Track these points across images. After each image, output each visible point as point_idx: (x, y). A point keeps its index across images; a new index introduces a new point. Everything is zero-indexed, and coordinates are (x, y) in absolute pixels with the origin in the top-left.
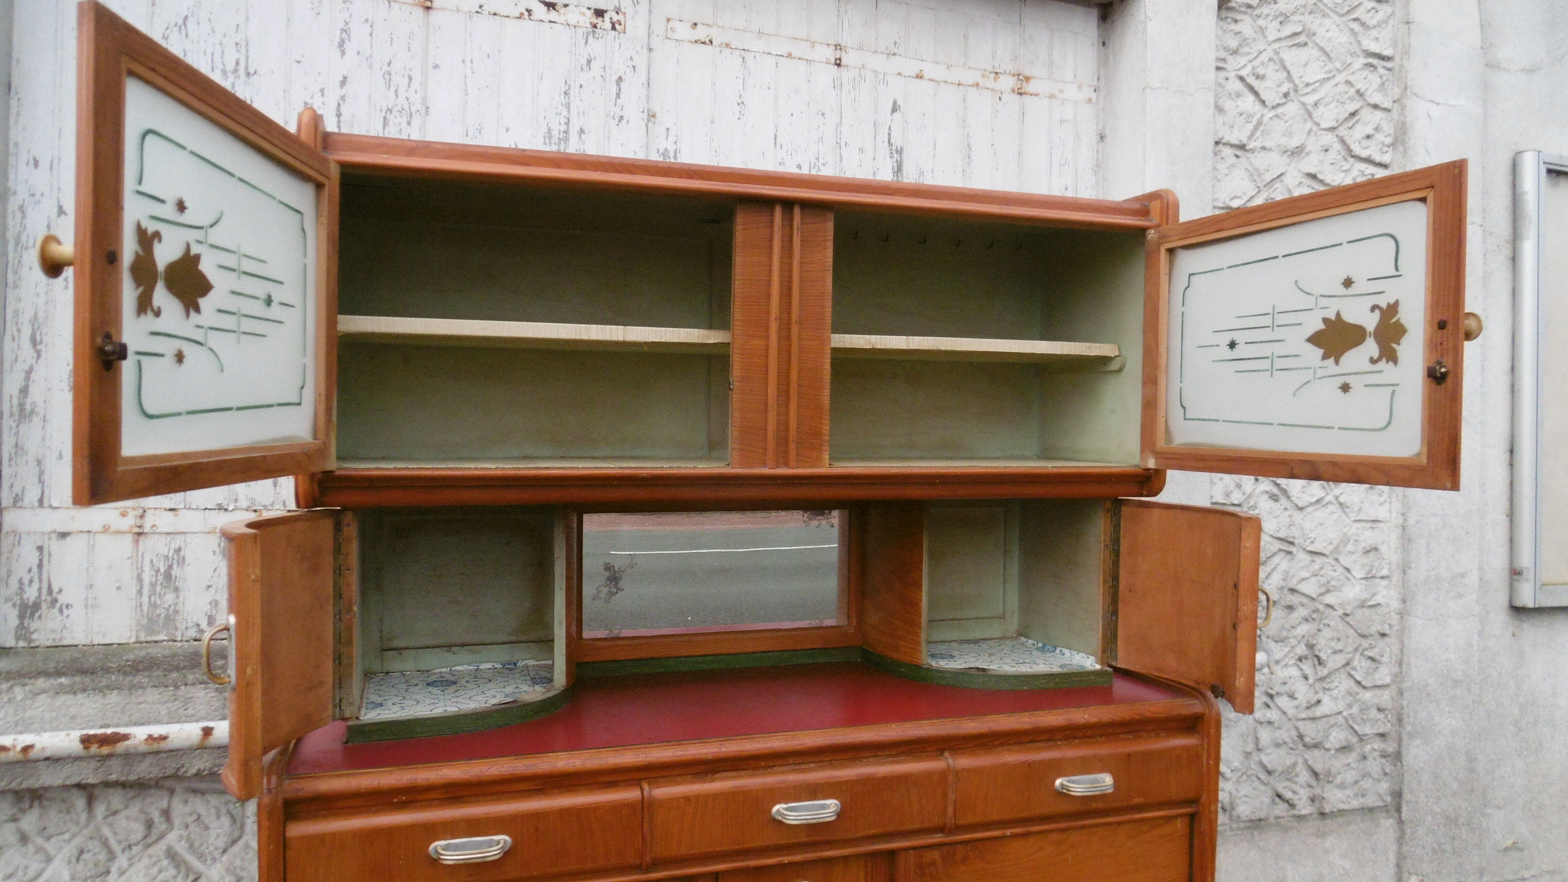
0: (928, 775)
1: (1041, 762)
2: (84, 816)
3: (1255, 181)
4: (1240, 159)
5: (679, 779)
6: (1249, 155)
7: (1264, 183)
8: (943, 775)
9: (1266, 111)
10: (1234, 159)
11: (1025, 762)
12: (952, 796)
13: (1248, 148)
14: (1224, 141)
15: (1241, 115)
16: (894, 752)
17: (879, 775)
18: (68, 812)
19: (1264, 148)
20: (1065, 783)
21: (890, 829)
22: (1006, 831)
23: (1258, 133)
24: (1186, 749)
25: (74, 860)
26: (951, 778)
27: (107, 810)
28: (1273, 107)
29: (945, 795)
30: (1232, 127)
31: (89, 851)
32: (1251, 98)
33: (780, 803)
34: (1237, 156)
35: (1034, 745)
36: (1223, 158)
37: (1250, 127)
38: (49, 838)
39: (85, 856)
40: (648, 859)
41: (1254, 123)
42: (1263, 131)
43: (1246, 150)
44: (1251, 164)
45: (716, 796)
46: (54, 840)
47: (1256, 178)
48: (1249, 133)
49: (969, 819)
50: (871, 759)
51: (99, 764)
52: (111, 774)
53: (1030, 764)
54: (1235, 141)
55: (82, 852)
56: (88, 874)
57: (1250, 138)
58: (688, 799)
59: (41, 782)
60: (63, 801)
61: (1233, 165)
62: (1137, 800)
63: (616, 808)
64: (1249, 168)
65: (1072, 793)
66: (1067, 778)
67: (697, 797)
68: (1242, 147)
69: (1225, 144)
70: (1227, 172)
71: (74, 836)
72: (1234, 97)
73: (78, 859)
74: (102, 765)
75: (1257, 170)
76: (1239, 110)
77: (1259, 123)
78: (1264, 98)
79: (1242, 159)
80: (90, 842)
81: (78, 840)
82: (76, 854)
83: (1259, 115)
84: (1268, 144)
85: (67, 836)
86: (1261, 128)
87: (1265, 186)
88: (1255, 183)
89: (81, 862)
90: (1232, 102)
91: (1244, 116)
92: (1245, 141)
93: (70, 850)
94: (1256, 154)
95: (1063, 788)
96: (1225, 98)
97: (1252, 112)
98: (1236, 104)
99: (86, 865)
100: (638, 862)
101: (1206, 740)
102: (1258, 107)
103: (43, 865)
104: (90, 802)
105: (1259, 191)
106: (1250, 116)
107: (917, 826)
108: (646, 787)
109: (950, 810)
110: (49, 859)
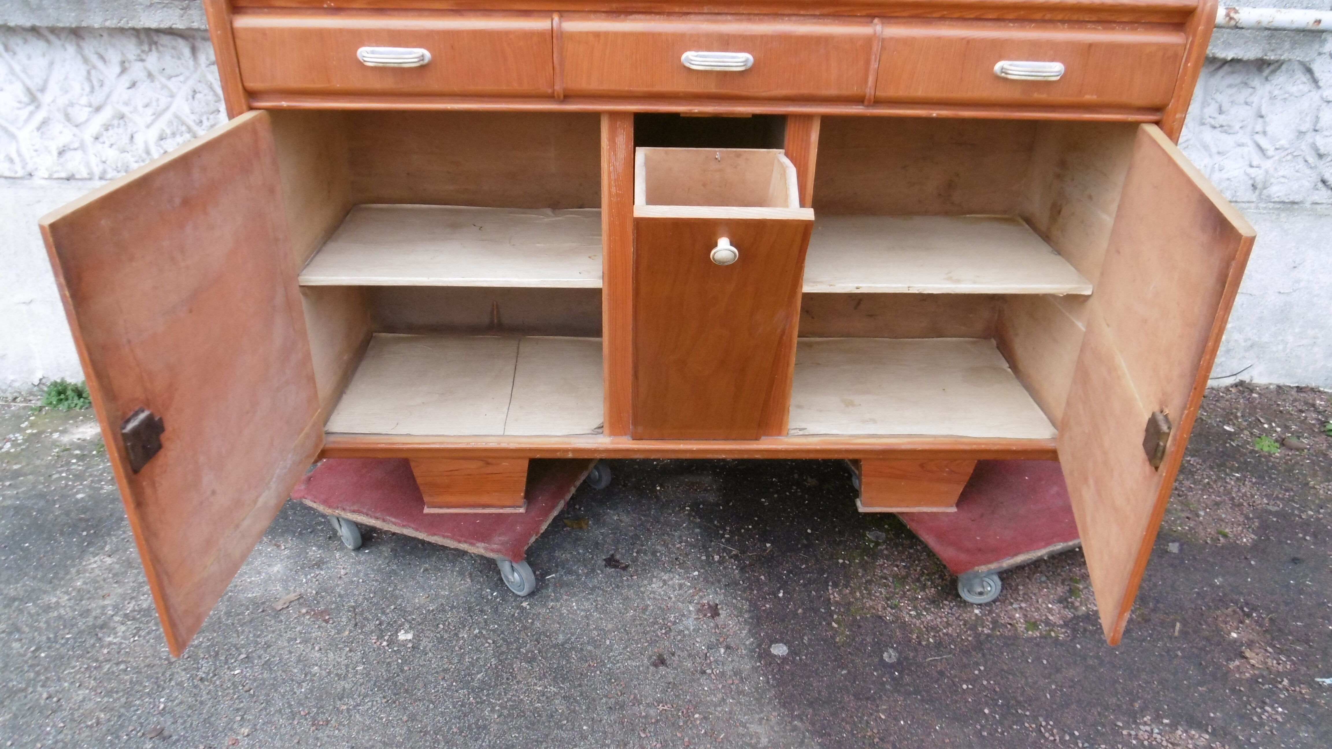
0: (851, 39)
1: (983, 40)
2: (191, 62)
5: (592, 16)
8: (868, 41)
11: (963, 39)
12: (874, 65)
16: (817, 13)
17: (798, 34)
18: (179, 58)
20: (1005, 66)
21: (805, 91)
22: (931, 112)
24: (1164, 47)
25: (190, 97)
26: (876, 47)
27: (207, 59)
29: (868, 62)
31: (200, 92)
33: (690, 49)
35: (980, 23)
38: (170, 78)
39: (198, 96)
40: (558, 88)
45: (625, 35)
46: (173, 79)
49: (890, 92)
50: (794, 18)
51: (182, 12)
52: (193, 22)
53: (968, 42)
55: (195, 92)
56: (203, 110)
58: (597, 35)
59: (142, 23)
60: (174, 48)
62: (1089, 97)
63: (528, 35)
65: (1010, 77)
66: (1010, 62)
67: (606, 34)
71: (187, 78)
73: (193, 98)
74: (185, 13)
80: (199, 84)
81: (191, 82)
82: (191, 93)
85: (181, 78)
89: (196, 100)
93: (185, 90)
95: (1003, 72)
99: (200, 102)
100: (550, 91)
101: (1191, 39)
103: (169, 99)
104: (194, 50)
107: (833, 92)
108: (556, 18)
109: (871, 79)
110: (172, 96)
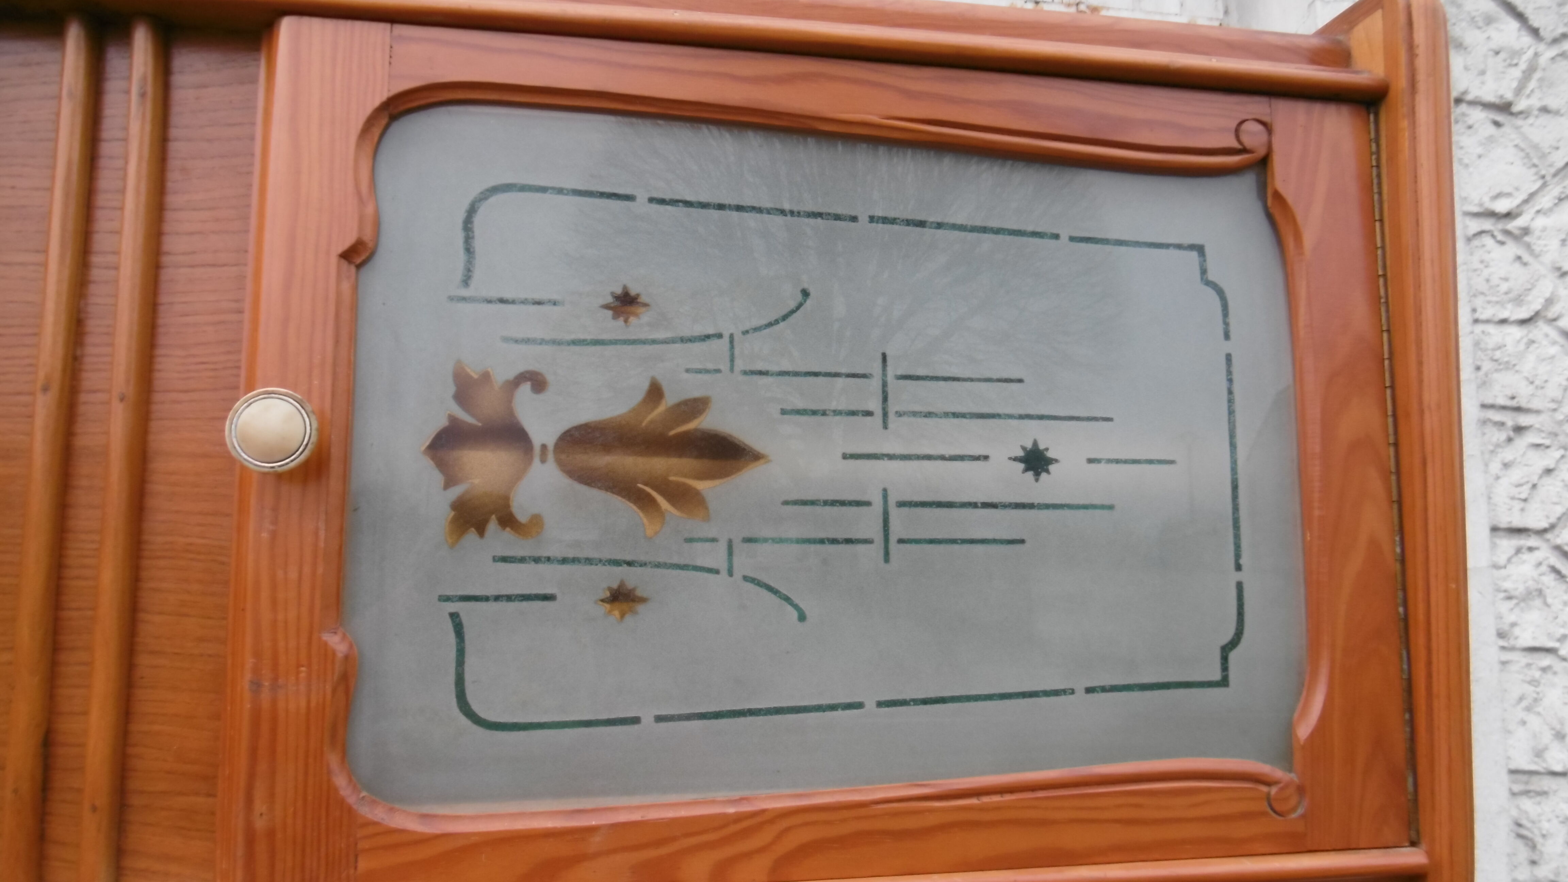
3: (1535, 166)
4: (1503, 129)
6: (1519, 122)
7: (1552, 170)
9: (1541, 47)
10: (1492, 130)
13: (1515, 109)
14: (1469, 97)
15: (1497, 53)
19: (1545, 110)
23: (1532, 84)
28: (1555, 41)
30: (1483, 73)
32: (1512, 25)
34: (1497, 124)
36: (1470, 127)
37: (1517, 73)
41: (1523, 66)
42: (1541, 80)
43: (1512, 114)
44: (1525, 138)
47: (1535, 161)
48: (1515, 84)
54: (1490, 98)
57: (1519, 91)
61: (1491, 139)
64: (1522, 145)
68: (1505, 108)
69: (1473, 103)
70: (1479, 150)
72: (1481, 24)
75: (1536, 147)
76: (1494, 45)
77: (1531, 70)
78: (1536, 24)
79: (1506, 129)
83: (1530, 53)
84: (1553, 103)
86: (1537, 75)
87: (1555, 175)
88: (1534, 170)
90: (1477, 32)
91: (1502, 55)
92: (1509, 96)
94: (1531, 120)
96: (1464, 24)
97: (1517, 46)
98: (1486, 35)
102: (1526, 39)
105: (1544, 185)
106: (1516, 53)
